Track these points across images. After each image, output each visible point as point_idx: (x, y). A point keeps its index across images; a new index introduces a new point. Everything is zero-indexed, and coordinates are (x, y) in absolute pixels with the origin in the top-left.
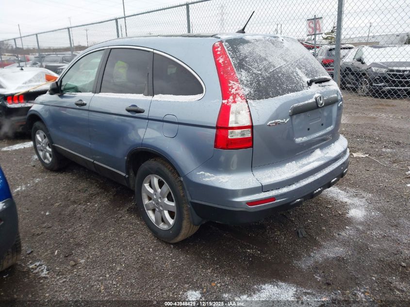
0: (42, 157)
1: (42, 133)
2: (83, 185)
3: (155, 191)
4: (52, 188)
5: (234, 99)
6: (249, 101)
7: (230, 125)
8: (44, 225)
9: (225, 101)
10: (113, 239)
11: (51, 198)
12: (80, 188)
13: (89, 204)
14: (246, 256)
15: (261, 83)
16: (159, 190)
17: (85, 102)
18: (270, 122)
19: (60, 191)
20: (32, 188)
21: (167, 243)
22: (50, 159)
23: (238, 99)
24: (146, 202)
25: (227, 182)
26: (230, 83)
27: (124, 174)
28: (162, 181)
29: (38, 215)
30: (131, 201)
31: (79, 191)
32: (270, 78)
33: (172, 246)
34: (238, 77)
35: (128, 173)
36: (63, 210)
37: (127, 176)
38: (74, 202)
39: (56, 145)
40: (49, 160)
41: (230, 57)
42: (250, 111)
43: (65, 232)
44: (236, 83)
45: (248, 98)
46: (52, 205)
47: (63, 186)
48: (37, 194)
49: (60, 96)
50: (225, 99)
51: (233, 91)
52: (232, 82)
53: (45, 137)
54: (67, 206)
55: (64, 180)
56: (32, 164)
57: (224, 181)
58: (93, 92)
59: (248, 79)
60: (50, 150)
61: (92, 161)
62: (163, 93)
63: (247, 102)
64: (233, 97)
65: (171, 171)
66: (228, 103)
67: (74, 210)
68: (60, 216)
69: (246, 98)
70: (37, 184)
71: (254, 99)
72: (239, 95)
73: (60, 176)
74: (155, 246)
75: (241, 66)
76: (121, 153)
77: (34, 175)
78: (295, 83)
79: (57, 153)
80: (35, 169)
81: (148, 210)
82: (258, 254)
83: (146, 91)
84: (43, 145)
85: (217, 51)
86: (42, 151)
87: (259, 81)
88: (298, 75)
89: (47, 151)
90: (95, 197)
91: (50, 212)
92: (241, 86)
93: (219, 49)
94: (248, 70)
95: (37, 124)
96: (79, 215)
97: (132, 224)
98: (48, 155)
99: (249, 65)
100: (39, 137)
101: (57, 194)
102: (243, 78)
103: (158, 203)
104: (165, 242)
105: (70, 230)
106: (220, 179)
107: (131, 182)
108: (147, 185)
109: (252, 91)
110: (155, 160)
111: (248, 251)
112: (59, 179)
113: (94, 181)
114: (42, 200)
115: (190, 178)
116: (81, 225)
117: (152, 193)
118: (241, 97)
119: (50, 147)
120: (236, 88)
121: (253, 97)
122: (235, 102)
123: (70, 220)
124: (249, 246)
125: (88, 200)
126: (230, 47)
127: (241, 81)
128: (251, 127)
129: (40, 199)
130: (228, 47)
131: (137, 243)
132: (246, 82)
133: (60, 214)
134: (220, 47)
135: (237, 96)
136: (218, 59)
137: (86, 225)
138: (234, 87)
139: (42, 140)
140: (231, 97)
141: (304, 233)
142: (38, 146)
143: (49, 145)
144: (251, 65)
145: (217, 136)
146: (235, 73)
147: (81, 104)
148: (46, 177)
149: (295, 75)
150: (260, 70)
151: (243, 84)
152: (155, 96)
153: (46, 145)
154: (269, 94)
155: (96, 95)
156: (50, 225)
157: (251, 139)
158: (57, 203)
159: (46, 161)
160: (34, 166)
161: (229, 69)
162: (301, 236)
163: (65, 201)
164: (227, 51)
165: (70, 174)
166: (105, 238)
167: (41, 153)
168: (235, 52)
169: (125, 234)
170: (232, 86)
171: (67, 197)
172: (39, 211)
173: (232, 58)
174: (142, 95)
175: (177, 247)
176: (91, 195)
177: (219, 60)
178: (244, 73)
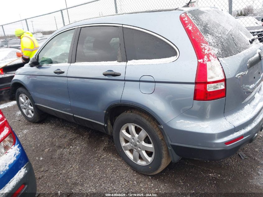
0: (25, 113)
1: (24, 96)
2: (62, 132)
3: (133, 136)
4: (39, 137)
5: (208, 57)
6: (220, 59)
7: (209, 80)
8: (42, 169)
9: (201, 61)
10: (102, 176)
11: (40, 145)
12: (60, 134)
13: (71, 147)
14: (210, 180)
15: (224, 44)
16: (137, 135)
17: (63, 71)
18: (237, 75)
19: (46, 139)
20: (23, 138)
21: (145, 175)
22: (33, 115)
23: (211, 58)
24: (123, 144)
25: (207, 127)
26: (202, 45)
27: (103, 124)
28: (139, 128)
29: (34, 161)
30: (103, 142)
31: (60, 137)
32: (228, 39)
33: (150, 177)
34: (207, 40)
35: (106, 123)
36: (52, 155)
37: (106, 125)
38: (60, 147)
39: (37, 104)
40: (31, 115)
41: (196, 24)
42: (222, 67)
43: (61, 174)
44: (206, 45)
45: (219, 57)
46: (43, 151)
47: (47, 134)
48: (28, 143)
49: (38, 67)
50: (200, 59)
51: (206, 52)
52: (203, 44)
53: (27, 99)
54: (55, 151)
55: (45, 130)
56: (17, 118)
57: (205, 127)
58: (68, 62)
59: (214, 41)
60: (32, 108)
61: (72, 115)
62: (136, 59)
63: (218, 59)
64: (207, 56)
65: (148, 120)
66: (203, 62)
67: (62, 154)
68: (52, 160)
69: (218, 57)
70: (26, 135)
71: (223, 57)
72: (211, 55)
73: (42, 127)
74: (137, 179)
75: (206, 31)
76: (100, 108)
77: (22, 128)
78: (243, 42)
79: (38, 110)
80: (21, 122)
81: (126, 150)
82: (219, 177)
83: (120, 58)
84: (26, 105)
85: (185, 20)
86: (25, 109)
87: (221, 42)
88: (242, 36)
89: (30, 109)
90: (75, 141)
91: (43, 157)
92: (211, 47)
93: (186, 19)
94: (212, 34)
95: (20, 89)
96: (67, 157)
97: (111, 161)
98: (30, 111)
99: (211, 30)
100: (21, 99)
101: (44, 141)
102: (211, 41)
103: (136, 145)
104: (142, 174)
105: (64, 171)
106: (201, 125)
107: (109, 130)
108: (124, 132)
109: (220, 51)
110: (132, 112)
111: (211, 175)
112: (42, 129)
113: (69, 128)
114: (34, 148)
115: (170, 126)
116: (72, 166)
117: (130, 137)
118: (213, 56)
119: (31, 106)
120: (208, 49)
121: (222, 55)
122: (209, 60)
123: (61, 163)
124: (209, 171)
125: (69, 144)
126: (193, 17)
127: (210, 43)
128: (225, 80)
129: (31, 147)
130: (192, 17)
131: (122, 178)
132: (213, 43)
133: (51, 158)
134: (186, 17)
135: (210, 55)
136: (187, 27)
137: (76, 166)
138: (206, 48)
139: (25, 101)
140: (206, 57)
141: (244, 155)
142: (22, 105)
143: (31, 105)
144: (213, 30)
145: (195, 90)
146: (203, 37)
147: (59, 73)
148: (32, 128)
149: (241, 36)
150: (220, 34)
151: (212, 45)
152: (129, 62)
153: (28, 104)
154: (232, 52)
155: (72, 64)
156: (47, 169)
157: (225, 90)
158: (46, 149)
159: (29, 116)
160: (20, 120)
161: (198, 34)
162: (243, 158)
163: (52, 146)
164: (192, 20)
165: (49, 124)
166: (95, 175)
167: (24, 111)
168: (198, 20)
169: (109, 170)
170: (204, 48)
171: (52, 143)
172: (34, 157)
173: (198, 25)
174: (116, 62)
175: (154, 178)
176: (71, 140)
177: (189, 27)
178: (210, 36)
